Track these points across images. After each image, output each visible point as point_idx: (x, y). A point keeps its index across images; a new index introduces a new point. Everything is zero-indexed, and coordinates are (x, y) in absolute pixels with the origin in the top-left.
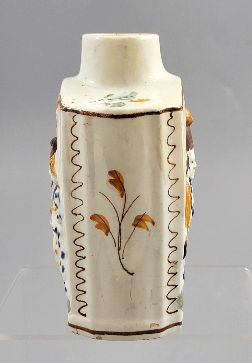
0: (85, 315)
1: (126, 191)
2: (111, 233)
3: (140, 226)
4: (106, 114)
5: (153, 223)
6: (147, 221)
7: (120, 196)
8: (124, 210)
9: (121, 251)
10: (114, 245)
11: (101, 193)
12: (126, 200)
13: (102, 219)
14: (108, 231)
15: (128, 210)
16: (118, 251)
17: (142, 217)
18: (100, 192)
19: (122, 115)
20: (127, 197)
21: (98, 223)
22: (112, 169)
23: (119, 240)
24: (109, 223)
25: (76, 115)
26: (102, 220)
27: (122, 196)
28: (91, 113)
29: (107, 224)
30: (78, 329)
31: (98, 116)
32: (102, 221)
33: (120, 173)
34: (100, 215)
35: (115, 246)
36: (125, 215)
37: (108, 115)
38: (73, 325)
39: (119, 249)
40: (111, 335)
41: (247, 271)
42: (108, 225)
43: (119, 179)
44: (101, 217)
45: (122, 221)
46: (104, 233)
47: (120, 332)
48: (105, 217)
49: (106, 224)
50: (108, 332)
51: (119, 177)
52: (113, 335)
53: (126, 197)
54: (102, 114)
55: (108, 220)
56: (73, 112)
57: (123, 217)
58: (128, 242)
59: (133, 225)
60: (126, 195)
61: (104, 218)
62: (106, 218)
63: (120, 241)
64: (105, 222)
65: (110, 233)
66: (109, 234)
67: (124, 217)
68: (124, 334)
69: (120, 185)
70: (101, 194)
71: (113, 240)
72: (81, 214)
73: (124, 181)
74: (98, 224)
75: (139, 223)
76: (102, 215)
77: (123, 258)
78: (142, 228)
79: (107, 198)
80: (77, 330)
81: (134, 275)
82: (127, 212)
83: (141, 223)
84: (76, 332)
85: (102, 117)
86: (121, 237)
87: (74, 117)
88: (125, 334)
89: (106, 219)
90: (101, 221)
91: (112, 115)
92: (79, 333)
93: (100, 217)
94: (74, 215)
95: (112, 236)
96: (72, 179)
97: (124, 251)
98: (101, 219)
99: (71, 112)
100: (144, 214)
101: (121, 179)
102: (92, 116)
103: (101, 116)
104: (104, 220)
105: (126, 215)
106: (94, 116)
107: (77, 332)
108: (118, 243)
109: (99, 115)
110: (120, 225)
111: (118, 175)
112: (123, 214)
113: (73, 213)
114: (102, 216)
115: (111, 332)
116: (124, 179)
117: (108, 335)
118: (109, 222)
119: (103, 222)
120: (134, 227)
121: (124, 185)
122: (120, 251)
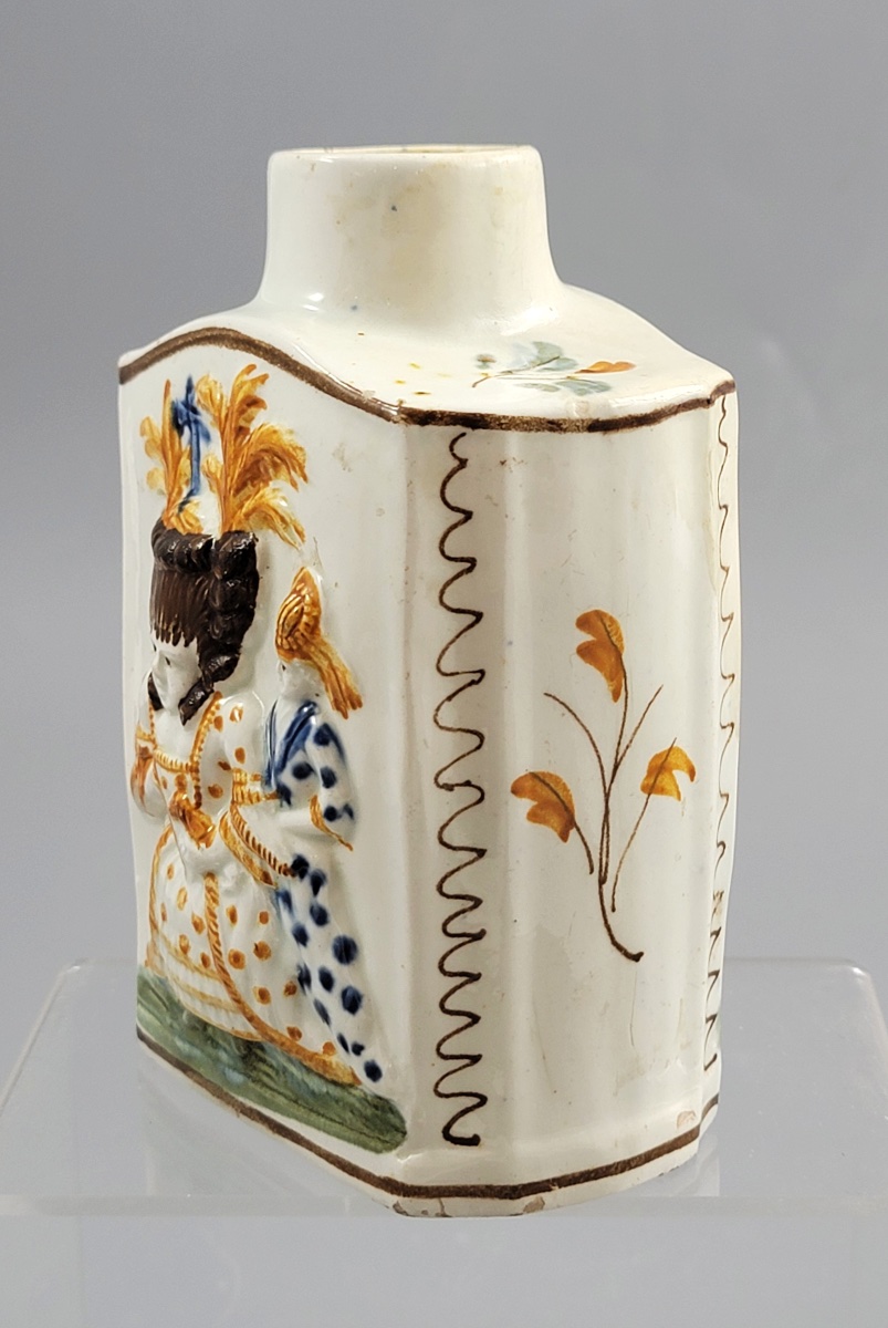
0: (474, 1141)
1: (628, 675)
2: (578, 830)
3: (662, 791)
4: (578, 421)
5: (692, 773)
6: (678, 767)
7: (611, 697)
8: (619, 744)
9: (607, 888)
10: (588, 870)
11: (550, 696)
12: (629, 707)
13: (552, 785)
14: (567, 824)
15: (631, 741)
16: (600, 887)
17: (667, 756)
18: (546, 694)
19: (626, 418)
20: (629, 695)
21: (535, 803)
22: (589, 607)
23: (601, 849)
24: (573, 798)
25: (463, 435)
26: (551, 789)
27: (616, 696)
28: (527, 422)
29: (566, 801)
30: (443, 1199)
31: (551, 430)
32: (550, 792)
33: (614, 616)
34: (543, 774)
35: (592, 871)
36: (621, 758)
37: (583, 421)
38: (426, 1188)
39: (602, 881)
40: (575, 1184)
41: (860, 976)
42: (571, 802)
43: (610, 638)
44: (547, 781)
45: (612, 782)
46: (554, 836)
47: (601, 1168)
48: (561, 776)
49: (563, 802)
50: (564, 1177)
51: (608, 633)
52: (579, 1183)
53: (626, 698)
54: (565, 420)
55: (569, 787)
56: (454, 424)
57: (616, 767)
58: (629, 850)
59: (644, 789)
60: (629, 689)
61: (557, 780)
62: (565, 781)
63: (605, 850)
64: (561, 794)
65: (574, 829)
66: (573, 832)
67: (620, 767)
68: (613, 1169)
69: (613, 660)
70: (550, 699)
71: (585, 853)
72: (473, 783)
73: (624, 642)
74: (536, 807)
75: (659, 779)
76: (552, 772)
77: (613, 910)
78: (666, 794)
79: (570, 711)
80: (441, 1203)
81: (642, 959)
82: (627, 747)
83: (664, 780)
84: (439, 1211)
85: (565, 430)
86: (608, 836)
87: (454, 441)
88: (616, 1168)
89: (564, 784)
90: (545, 792)
91: (597, 421)
92: (447, 1213)
93: (543, 782)
94: (443, 791)
95: (583, 839)
96: (439, 661)
97: (615, 884)
98: (548, 785)
99: (447, 424)
100: (669, 746)
101: (614, 639)
102: (531, 430)
103: (561, 429)
104: (556, 789)
105: (624, 759)
106: (538, 430)
107: (443, 1207)
108: (601, 859)
109: (554, 426)
110: (607, 796)
111: (608, 623)
112: (616, 759)
113: (441, 784)
114: (551, 775)
115: (573, 1175)
116: (624, 636)
117: (563, 1189)
118: (571, 792)
119: (555, 797)
120: (646, 796)
121: (623, 657)
122: (604, 886)
